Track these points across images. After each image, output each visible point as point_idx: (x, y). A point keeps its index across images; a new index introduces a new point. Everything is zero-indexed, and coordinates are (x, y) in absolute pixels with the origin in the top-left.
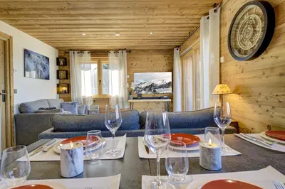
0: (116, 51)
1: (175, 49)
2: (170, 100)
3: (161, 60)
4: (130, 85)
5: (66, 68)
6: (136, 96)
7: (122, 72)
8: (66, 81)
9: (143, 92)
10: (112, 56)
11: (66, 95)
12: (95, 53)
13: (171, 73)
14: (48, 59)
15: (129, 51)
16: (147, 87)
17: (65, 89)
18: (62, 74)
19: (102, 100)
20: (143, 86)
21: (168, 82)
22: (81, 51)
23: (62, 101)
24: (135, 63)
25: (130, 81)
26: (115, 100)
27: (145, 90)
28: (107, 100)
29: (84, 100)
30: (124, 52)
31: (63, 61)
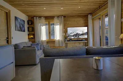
0: (58, 17)
1: (89, 15)
2: (86, 41)
3: (81, 21)
4: (66, 34)
5: (32, 26)
6: (69, 40)
8: (33, 33)
9: (73, 37)
10: (56, 20)
11: (33, 40)
12: (47, 18)
13: (87, 27)
14: (24, 21)
15: (65, 17)
16: (74, 35)
17: (32, 36)
19: (51, 42)
20: (72, 34)
21: (85, 32)
22: (40, 17)
23: (31, 43)
24: (67, 23)
25: (65, 31)
26: (58, 42)
27: (73, 36)
28: (54, 42)
29: (42, 42)
30: (62, 17)
31: (31, 22)
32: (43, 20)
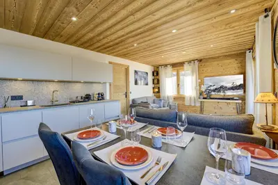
0: (190, 62)
1: (248, 52)
2: (240, 101)
3: (234, 64)
4: (200, 87)
5: (157, 77)
6: (206, 96)
7: (194, 77)
8: (158, 85)
9: (213, 93)
10: (186, 66)
11: (158, 94)
12: (174, 65)
13: (242, 76)
14: (147, 73)
15: (200, 61)
16: (216, 89)
17: (157, 90)
18: (156, 81)
19: (180, 98)
20: (212, 88)
21: (238, 84)
22: (166, 65)
23: (155, 98)
24: (205, 69)
25: (201, 84)
26: (189, 99)
27: (214, 91)
28: (183, 98)
29: (168, 97)
30: (196, 61)
31: (156, 73)
32: (169, 69)
